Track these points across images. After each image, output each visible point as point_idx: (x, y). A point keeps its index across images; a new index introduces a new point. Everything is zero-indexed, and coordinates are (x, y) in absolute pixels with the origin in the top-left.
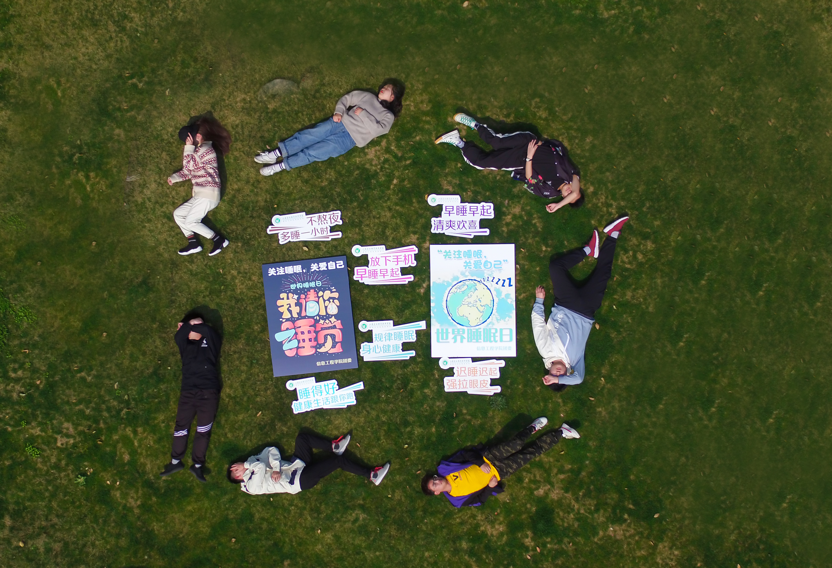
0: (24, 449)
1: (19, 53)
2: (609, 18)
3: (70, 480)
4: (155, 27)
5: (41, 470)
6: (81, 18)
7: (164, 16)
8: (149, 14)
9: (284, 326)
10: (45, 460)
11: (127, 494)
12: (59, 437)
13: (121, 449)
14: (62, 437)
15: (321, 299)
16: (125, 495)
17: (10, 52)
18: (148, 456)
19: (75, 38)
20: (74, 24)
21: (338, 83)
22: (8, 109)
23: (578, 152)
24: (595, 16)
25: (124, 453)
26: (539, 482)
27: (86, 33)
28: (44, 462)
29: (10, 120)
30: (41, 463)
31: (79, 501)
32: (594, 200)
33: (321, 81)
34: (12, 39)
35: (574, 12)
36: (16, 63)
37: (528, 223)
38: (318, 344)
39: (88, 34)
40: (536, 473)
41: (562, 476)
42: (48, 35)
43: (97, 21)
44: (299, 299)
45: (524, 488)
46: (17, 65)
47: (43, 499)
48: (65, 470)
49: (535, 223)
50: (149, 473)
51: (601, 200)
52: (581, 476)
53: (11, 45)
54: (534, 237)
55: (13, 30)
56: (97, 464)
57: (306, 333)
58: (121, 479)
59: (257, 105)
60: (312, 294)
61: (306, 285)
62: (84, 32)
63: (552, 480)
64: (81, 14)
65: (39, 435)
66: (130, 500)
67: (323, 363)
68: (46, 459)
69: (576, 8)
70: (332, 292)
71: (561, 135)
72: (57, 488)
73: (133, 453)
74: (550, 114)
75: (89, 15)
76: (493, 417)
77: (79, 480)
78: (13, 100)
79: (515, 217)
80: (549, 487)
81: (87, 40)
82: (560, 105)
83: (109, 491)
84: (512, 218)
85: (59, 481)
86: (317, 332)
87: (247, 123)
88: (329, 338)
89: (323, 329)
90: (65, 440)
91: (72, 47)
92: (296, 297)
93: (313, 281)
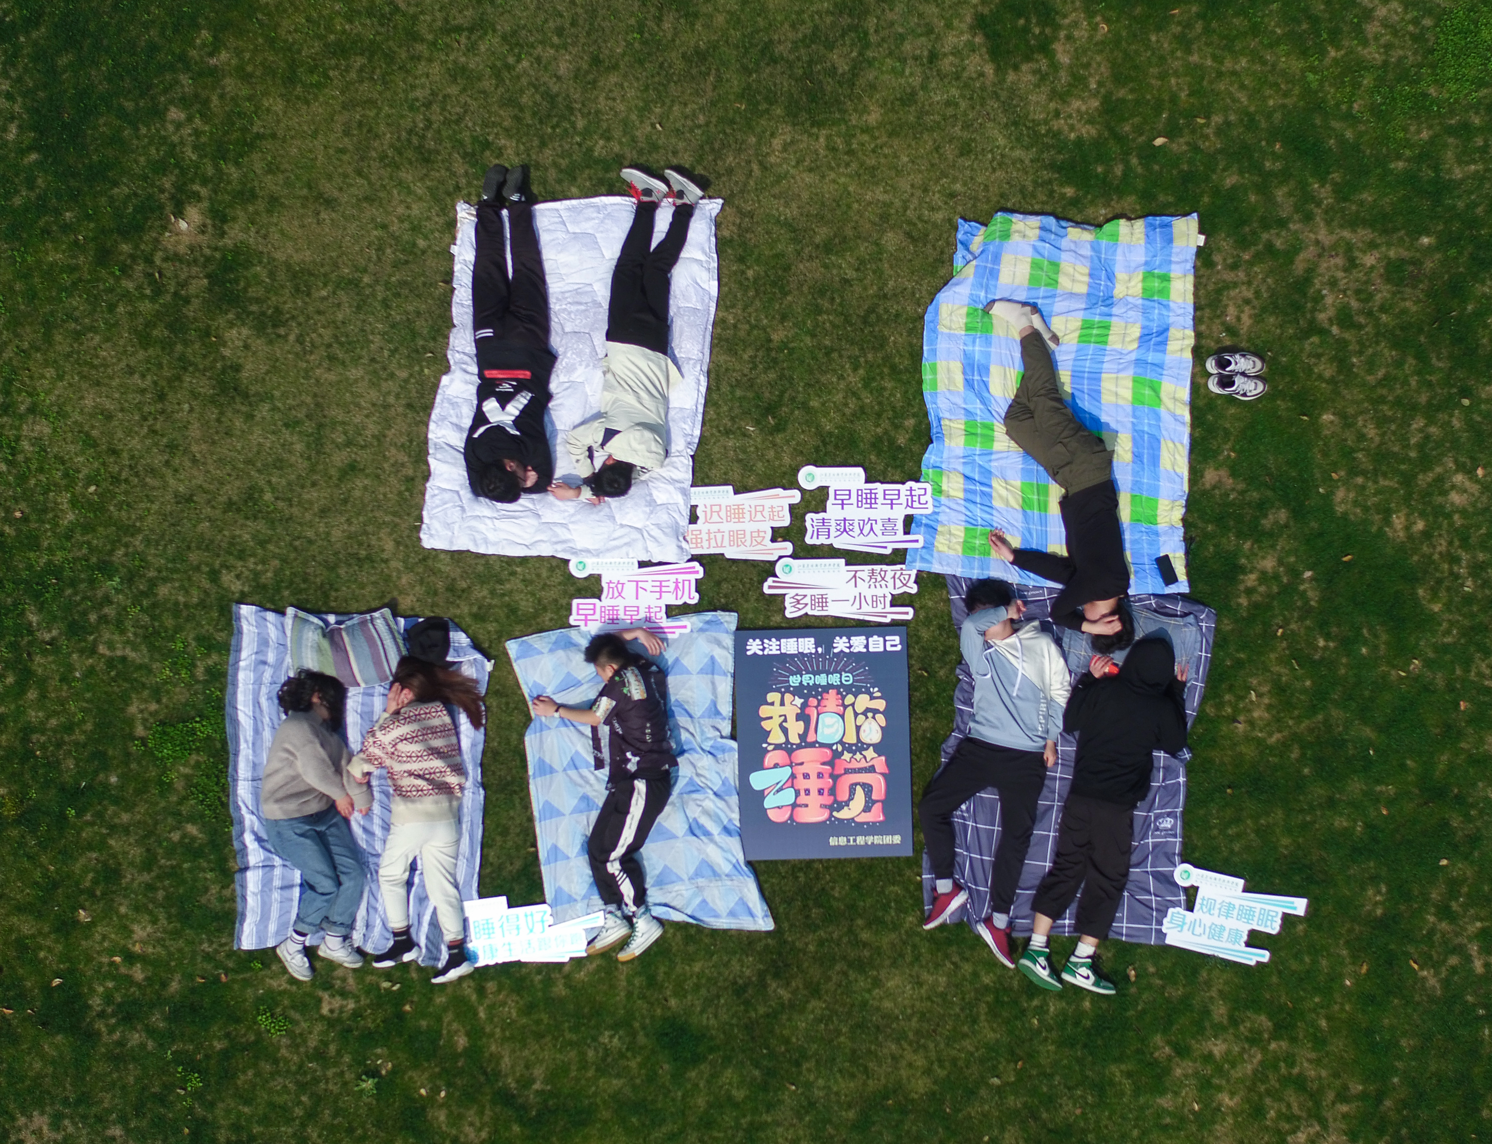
0: (255, 1017)
1: (269, 212)
2: (1462, 181)
3: (345, 1084)
4: (546, 169)
5: (287, 1061)
6: (398, 144)
7: (567, 147)
8: (536, 142)
9: (769, 760)
10: (297, 1041)
11: (460, 1117)
12: (326, 996)
13: (449, 1024)
14: (332, 996)
15: (849, 712)
16: (456, 1119)
17: (251, 209)
18: (504, 1039)
19: (384, 186)
20: (383, 157)
21: (913, 294)
22: (244, 324)
23: (1396, 449)
24: (1438, 176)
25: (456, 1032)
26: (1299, 1118)
27: (406, 175)
28: (294, 1046)
29: (246, 347)
30: (287, 1047)
31: (363, 1127)
32: (1425, 548)
33: (880, 289)
34: (256, 183)
35: (1392, 166)
36: (263, 232)
37: (1289, 590)
38: (835, 801)
39: (410, 178)
40: (1292, 1099)
41: (1344, 1108)
42: (330, 177)
43: (430, 152)
44: (804, 706)
45: (1267, 1128)
46: (265, 237)
47: (289, 1121)
48: (336, 1064)
49: (1305, 591)
50: (506, 1076)
51: (1439, 549)
52: (1382, 1108)
53: (254, 196)
54: (1301, 619)
55: (259, 166)
56: (400, 1054)
57: (813, 776)
58: (449, 1085)
59: (749, 334)
60: (831, 699)
61: (822, 680)
62: (403, 175)
63: (1324, 1113)
64: (399, 138)
65: (285, 992)
66: (467, 1129)
67: (843, 841)
68: (299, 1040)
69: (1399, 157)
70: (872, 698)
71: (1361, 413)
72: (318, 1099)
73: (475, 1033)
74: (1339, 372)
75: (415, 141)
76: (1208, 984)
77: (364, 1085)
78: (254, 308)
79: (1264, 578)
80: (1318, 1128)
81: (410, 192)
82: (1361, 353)
83: (424, 1108)
84: (1259, 579)
85: (322, 1085)
86: (835, 777)
87: (727, 370)
88: (859, 789)
89: (847, 771)
90: (337, 1002)
91: (376, 204)
92: (799, 701)
93: (835, 671)
